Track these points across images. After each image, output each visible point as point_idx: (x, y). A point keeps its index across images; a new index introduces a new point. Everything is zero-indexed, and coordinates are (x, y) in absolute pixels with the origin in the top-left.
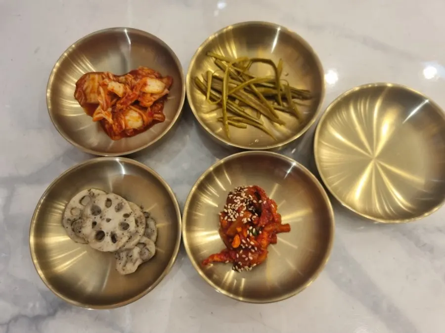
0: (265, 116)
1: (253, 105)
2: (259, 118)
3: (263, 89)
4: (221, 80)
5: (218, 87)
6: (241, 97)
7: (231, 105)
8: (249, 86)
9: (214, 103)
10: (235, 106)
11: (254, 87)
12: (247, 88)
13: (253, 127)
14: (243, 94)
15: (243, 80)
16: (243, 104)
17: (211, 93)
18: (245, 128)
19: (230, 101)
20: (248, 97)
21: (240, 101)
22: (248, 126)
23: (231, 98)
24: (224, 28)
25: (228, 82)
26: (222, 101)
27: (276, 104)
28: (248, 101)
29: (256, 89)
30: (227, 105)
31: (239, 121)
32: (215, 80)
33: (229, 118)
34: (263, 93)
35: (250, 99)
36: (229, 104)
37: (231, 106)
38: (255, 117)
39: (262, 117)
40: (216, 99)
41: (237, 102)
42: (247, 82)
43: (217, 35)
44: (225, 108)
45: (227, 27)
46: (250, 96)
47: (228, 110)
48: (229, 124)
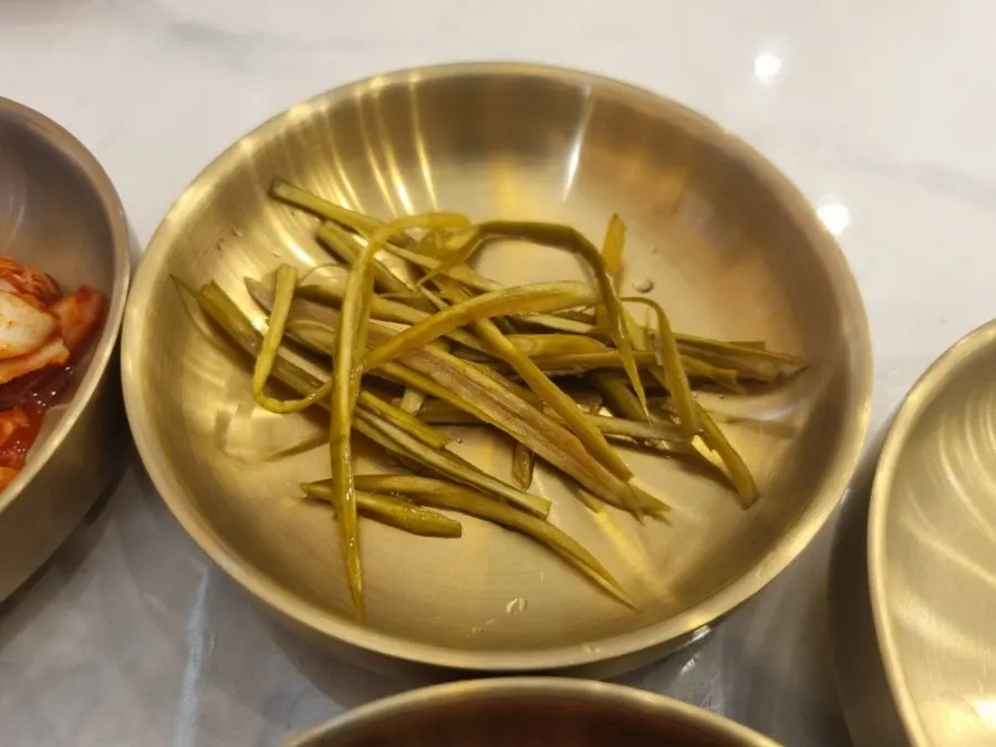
0: (551, 469)
1: (493, 416)
2: (526, 483)
3: (540, 342)
4: (334, 303)
5: (317, 336)
6: (427, 376)
7: (383, 417)
8: (470, 328)
9: (290, 404)
10: (399, 423)
11: (492, 331)
12: (461, 338)
13: (497, 530)
14: (442, 365)
15: (441, 304)
16: (448, 417)
17: (278, 360)
18: (454, 532)
19: (371, 399)
20: (465, 380)
21: (428, 398)
22: (470, 526)
23: (380, 384)
24: (355, 84)
25: (365, 311)
26: (330, 397)
27: (604, 412)
28: (466, 400)
29: (508, 344)
30: (355, 415)
31: (418, 499)
32: (312, 307)
33: (362, 485)
34: (542, 360)
35: (478, 389)
36: (371, 411)
37: (379, 422)
38: (507, 477)
39: (538, 477)
40: (300, 385)
41: (412, 402)
42: (458, 309)
43: (323, 107)
44: (346, 430)
45: (367, 80)
46: (477, 373)
47: (364, 445)
48: (364, 512)
